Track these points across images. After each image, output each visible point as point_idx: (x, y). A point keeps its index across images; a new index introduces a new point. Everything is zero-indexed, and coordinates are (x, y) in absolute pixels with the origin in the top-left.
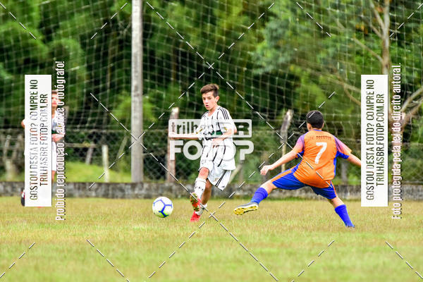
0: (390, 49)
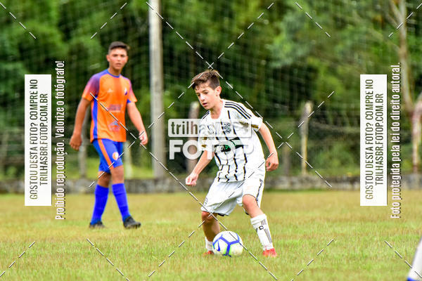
0: (408, 40)
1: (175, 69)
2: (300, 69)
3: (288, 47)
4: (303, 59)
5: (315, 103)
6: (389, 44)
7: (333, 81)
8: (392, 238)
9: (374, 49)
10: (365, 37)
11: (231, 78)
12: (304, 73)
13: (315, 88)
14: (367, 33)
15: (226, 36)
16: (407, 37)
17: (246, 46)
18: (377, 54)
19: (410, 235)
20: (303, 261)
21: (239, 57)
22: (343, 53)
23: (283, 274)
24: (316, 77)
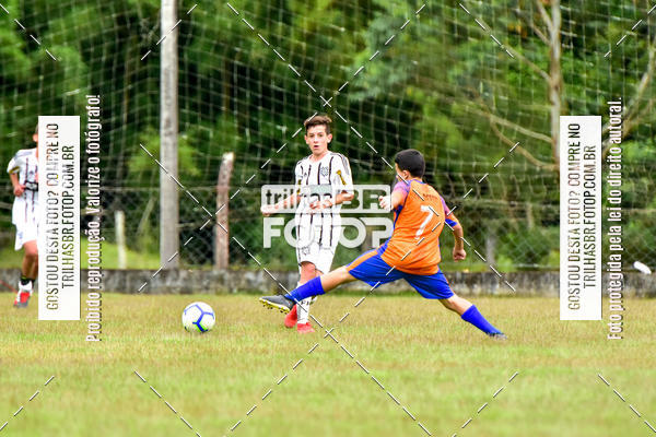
0: (562, 61)
3: (374, 71)
4: (397, 88)
6: (533, 67)
7: (444, 123)
9: (510, 76)
10: (498, 58)
12: (400, 111)
16: (561, 59)
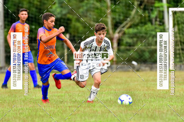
1: (9, 19)
2: (64, 19)
3: (59, 10)
4: (65, 15)
5: (70, 34)
6: (103, 8)
7: (78, 25)
8: (104, 93)
9: (96, 11)
10: (92, 6)
11: (34, 23)
12: (66, 21)
13: (70, 27)
14: (93, 4)
15: (32, 5)
16: (111, 5)
17: (40, 9)
18: (97, 13)
19: (112, 91)
20: (65, 103)
21: (37, 14)
22: (83, 12)
23: (57, 108)
24: (71, 23)
